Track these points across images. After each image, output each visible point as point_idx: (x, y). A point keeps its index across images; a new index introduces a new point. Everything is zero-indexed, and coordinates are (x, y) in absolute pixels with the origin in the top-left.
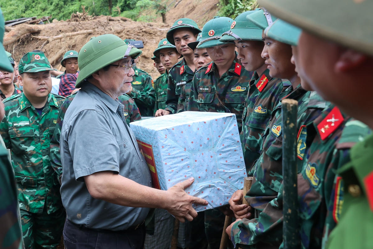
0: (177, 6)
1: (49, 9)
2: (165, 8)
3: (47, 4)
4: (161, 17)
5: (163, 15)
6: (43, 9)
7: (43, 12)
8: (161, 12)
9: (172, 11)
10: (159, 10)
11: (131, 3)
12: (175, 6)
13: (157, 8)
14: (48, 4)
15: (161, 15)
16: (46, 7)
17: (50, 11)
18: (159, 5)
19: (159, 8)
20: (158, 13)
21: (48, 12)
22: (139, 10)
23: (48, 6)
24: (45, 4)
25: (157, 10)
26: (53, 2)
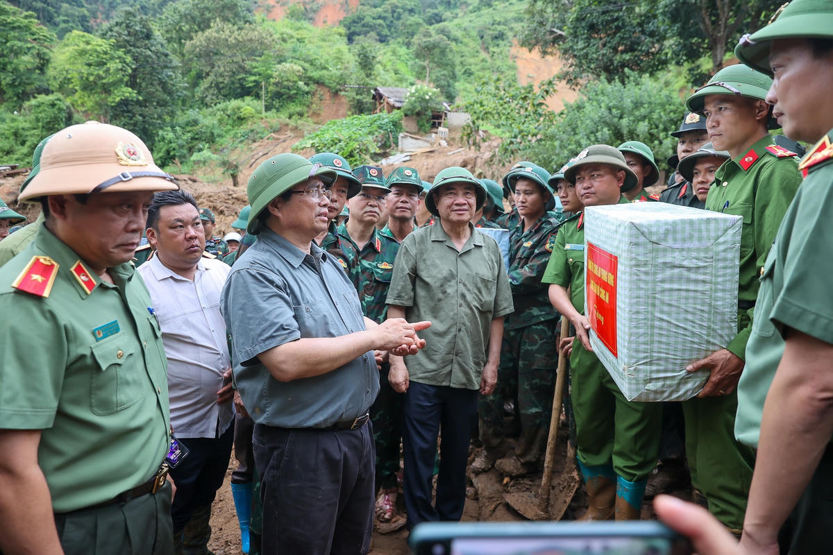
0: (254, 165)
1: (19, 153)
2: (236, 167)
3: (13, 143)
4: (231, 180)
5: (234, 177)
6: (5, 151)
7: (5, 157)
8: (232, 172)
9: (246, 172)
10: (228, 169)
11: (177, 154)
12: (251, 166)
13: (225, 165)
14: (16, 143)
15: (231, 177)
16: (11, 148)
17: (21, 157)
18: (228, 161)
19: (227, 166)
20: (226, 173)
21: (15, 157)
22: (192, 167)
23: (17, 148)
24: (9, 143)
25: (225, 169)
26: (26, 141)
